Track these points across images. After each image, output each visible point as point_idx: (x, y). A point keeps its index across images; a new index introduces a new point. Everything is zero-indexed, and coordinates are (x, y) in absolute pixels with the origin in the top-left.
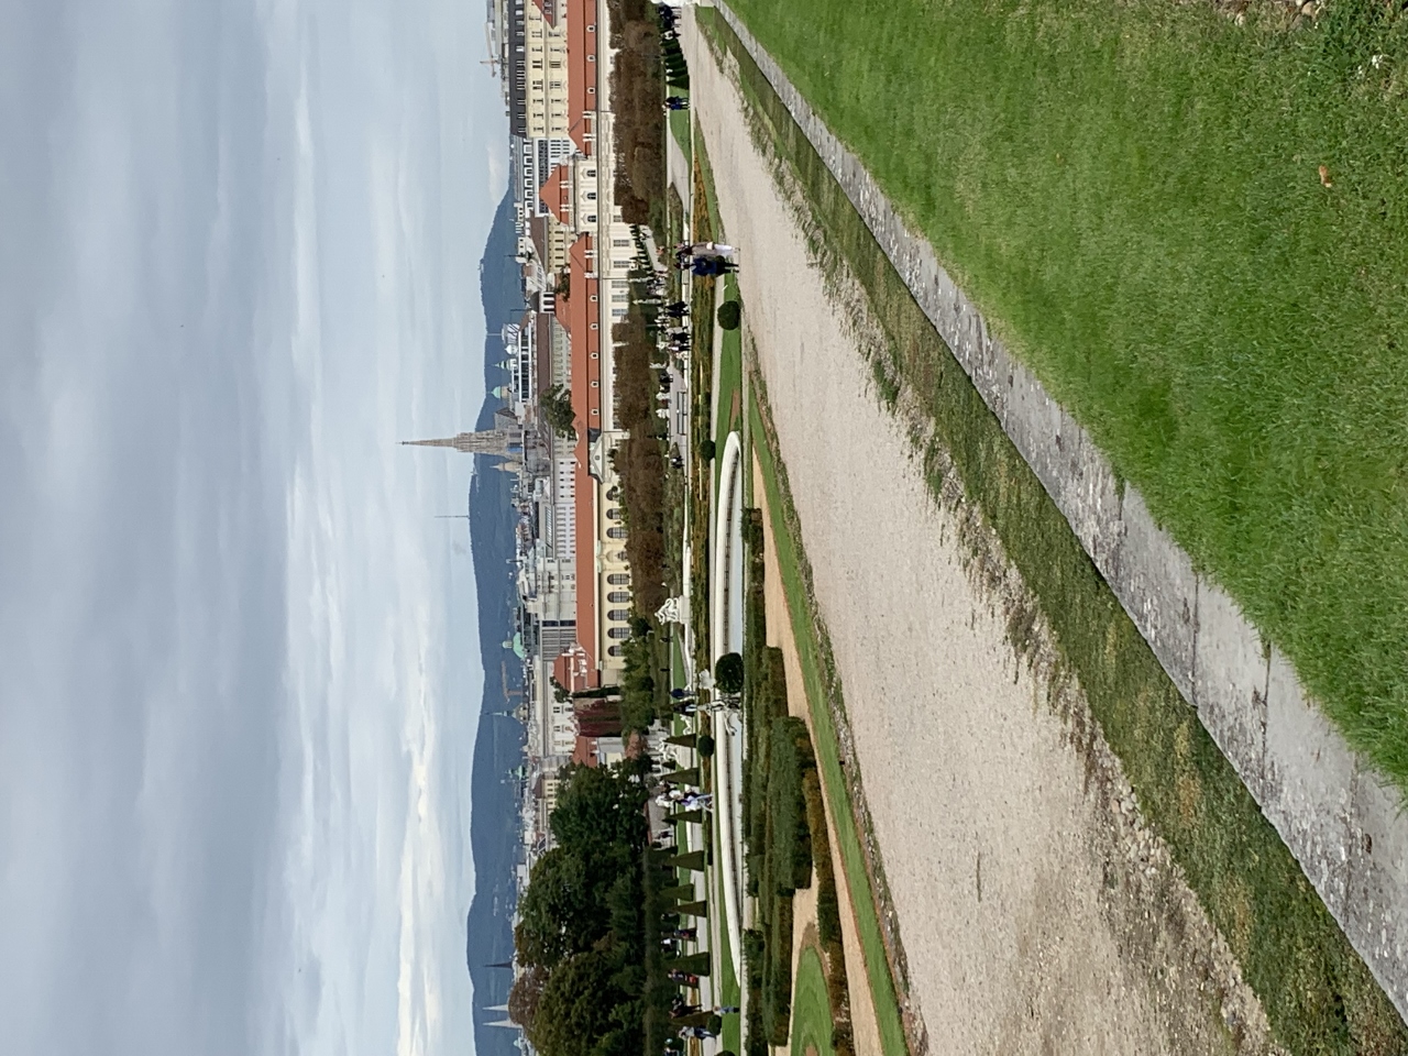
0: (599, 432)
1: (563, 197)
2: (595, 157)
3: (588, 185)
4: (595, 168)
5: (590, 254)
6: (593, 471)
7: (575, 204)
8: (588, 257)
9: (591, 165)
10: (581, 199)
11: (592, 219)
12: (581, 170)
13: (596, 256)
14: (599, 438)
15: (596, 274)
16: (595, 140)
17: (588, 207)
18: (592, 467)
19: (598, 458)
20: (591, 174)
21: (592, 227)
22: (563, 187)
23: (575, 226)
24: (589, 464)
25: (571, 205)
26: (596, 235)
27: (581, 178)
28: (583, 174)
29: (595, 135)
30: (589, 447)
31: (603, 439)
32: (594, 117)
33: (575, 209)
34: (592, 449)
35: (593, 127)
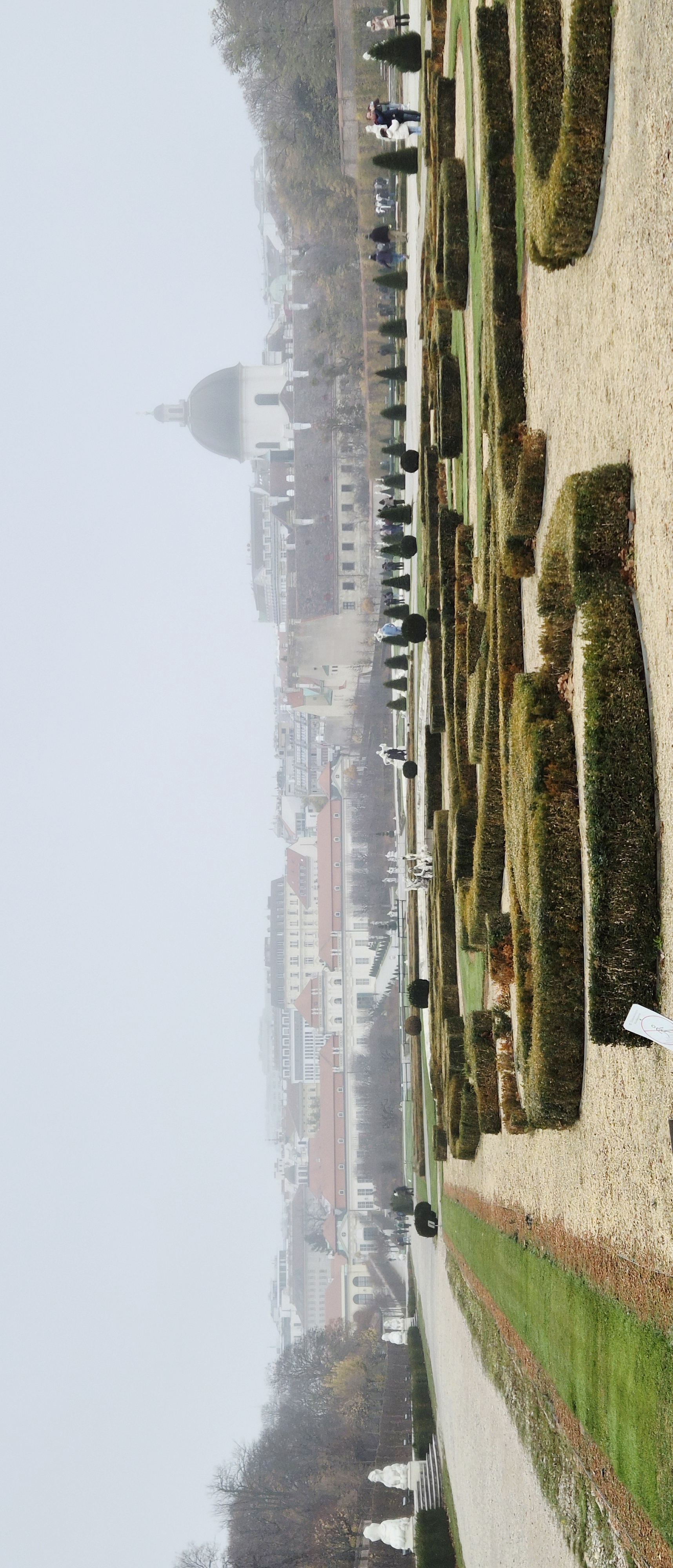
0: (345, 1210)
1: (314, 1002)
2: (340, 968)
3: (335, 991)
4: (341, 978)
5: (337, 1051)
6: (340, 1248)
7: (324, 1007)
8: (334, 1053)
9: (337, 975)
10: (329, 1004)
11: (338, 1019)
12: (329, 979)
13: (342, 1053)
14: (346, 1216)
15: (342, 1068)
16: (340, 954)
17: (335, 1011)
18: (339, 1243)
19: (344, 1235)
20: (338, 981)
21: (337, 1028)
22: (314, 994)
23: (324, 1026)
24: (336, 1240)
25: (321, 1009)
26: (342, 1034)
27: (329, 985)
28: (330, 982)
29: (340, 950)
30: (336, 1224)
31: (348, 1217)
32: (340, 935)
33: (324, 1012)
34: (339, 1226)
35: (339, 942)
